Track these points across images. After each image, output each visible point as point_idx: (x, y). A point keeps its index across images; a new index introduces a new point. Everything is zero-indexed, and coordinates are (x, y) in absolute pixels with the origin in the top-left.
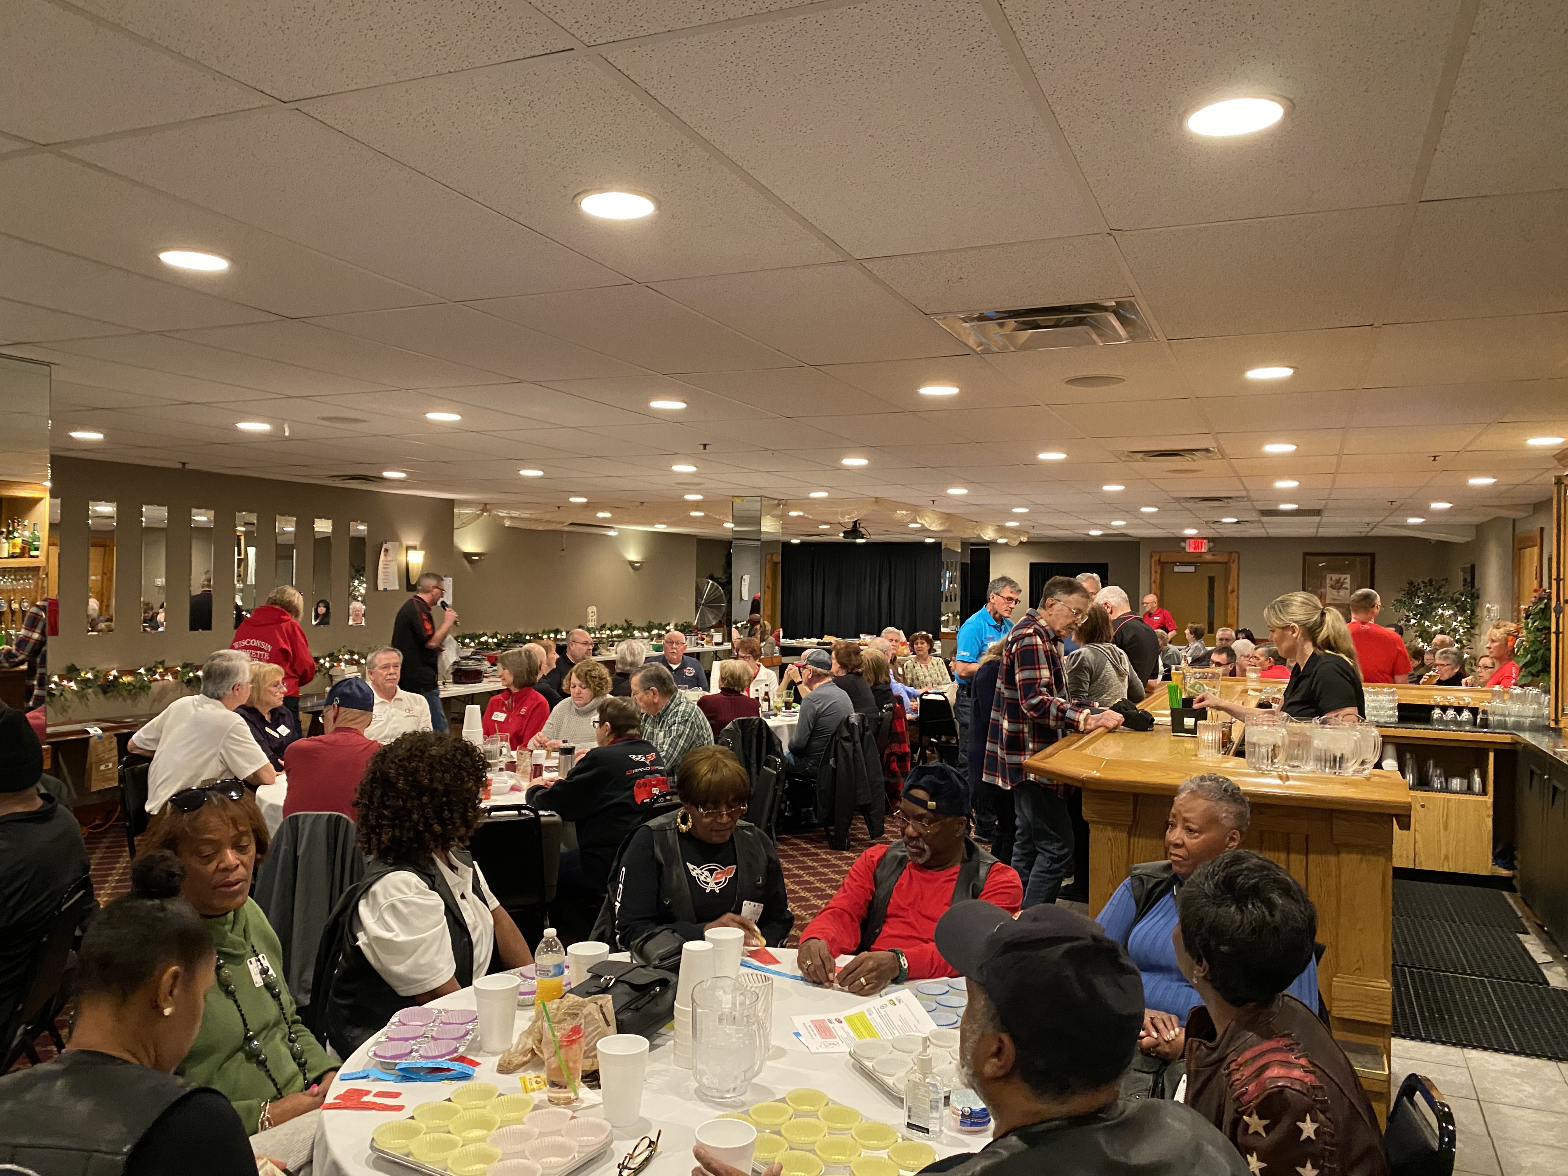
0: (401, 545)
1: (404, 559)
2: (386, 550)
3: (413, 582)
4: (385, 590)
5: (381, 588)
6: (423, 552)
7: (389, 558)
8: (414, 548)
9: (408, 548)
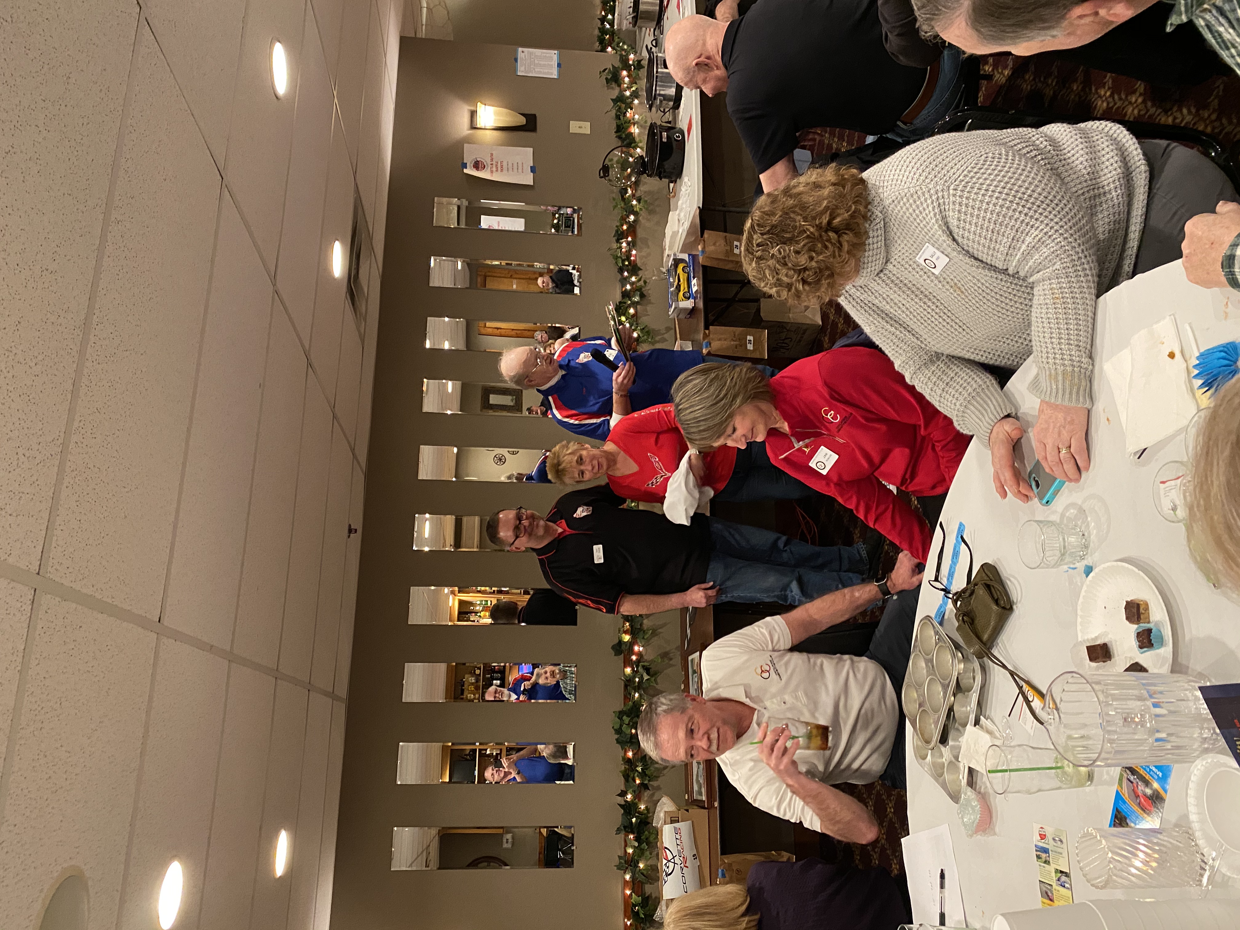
0: (468, 140)
1: (488, 132)
2: (477, 165)
3: (522, 121)
4: (533, 169)
5: (528, 179)
6: (479, 103)
7: (487, 160)
8: (473, 114)
9: (473, 127)
